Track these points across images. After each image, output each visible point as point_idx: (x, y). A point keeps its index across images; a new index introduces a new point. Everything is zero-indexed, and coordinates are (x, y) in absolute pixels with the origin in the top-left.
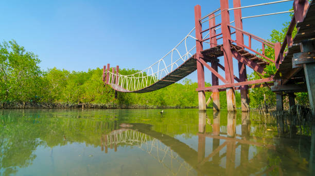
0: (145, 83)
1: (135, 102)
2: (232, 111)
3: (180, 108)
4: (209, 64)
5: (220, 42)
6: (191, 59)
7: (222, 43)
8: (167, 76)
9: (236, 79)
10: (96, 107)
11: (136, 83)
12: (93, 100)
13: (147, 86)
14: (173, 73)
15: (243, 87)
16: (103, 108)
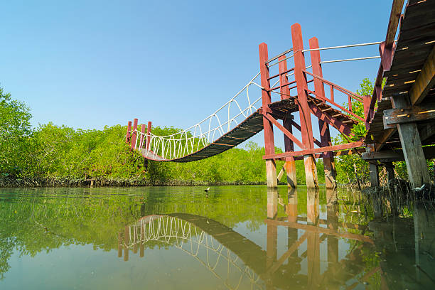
0: (189, 148)
1: (174, 176)
2: (313, 188)
3: (241, 184)
4: (280, 122)
5: (294, 93)
6: (255, 114)
7: (297, 95)
8: (222, 138)
9: (317, 142)
10: (114, 184)
11: (177, 148)
12: (108, 173)
13: (192, 152)
14: (230, 133)
15: (325, 153)
16: (124, 185)
